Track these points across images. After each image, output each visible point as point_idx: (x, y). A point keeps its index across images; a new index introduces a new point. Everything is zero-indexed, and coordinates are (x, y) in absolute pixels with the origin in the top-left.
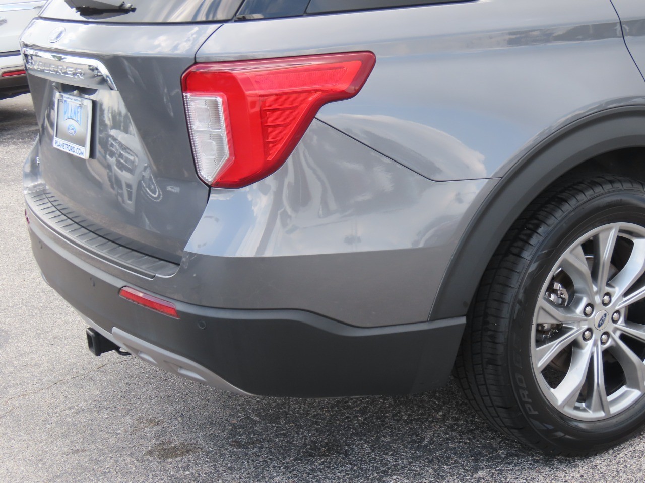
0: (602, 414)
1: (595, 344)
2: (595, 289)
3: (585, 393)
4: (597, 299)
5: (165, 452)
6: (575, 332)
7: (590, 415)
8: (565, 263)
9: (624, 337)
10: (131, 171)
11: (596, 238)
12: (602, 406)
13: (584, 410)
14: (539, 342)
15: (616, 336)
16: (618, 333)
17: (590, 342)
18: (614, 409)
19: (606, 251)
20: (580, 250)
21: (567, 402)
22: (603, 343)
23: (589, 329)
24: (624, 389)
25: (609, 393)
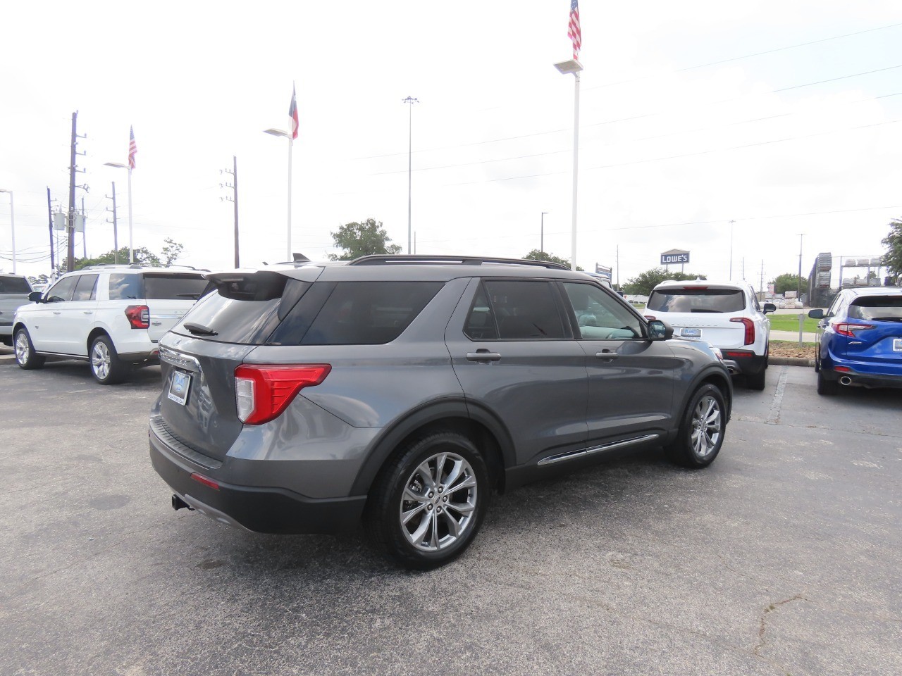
0: (436, 548)
1: (434, 512)
2: (434, 484)
3: (428, 537)
4: (436, 489)
5: (208, 565)
6: (424, 505)
7: (430, 549)
8: (419, 471)
9: (449, 510)
10: (207, 411)
11: (436, 458)
12: (436, 544)
13: (427, 546)
14: (405, 510)
15: (445, 509)
16: (446, 507)
17: (431, 511)
18: (442, 546)
19: (441, 466)
20: (427, 465)
21: (417, 542)
22: (438, 512)
23: (431, 504)
24: (448, 536)
25: (440, 538)
